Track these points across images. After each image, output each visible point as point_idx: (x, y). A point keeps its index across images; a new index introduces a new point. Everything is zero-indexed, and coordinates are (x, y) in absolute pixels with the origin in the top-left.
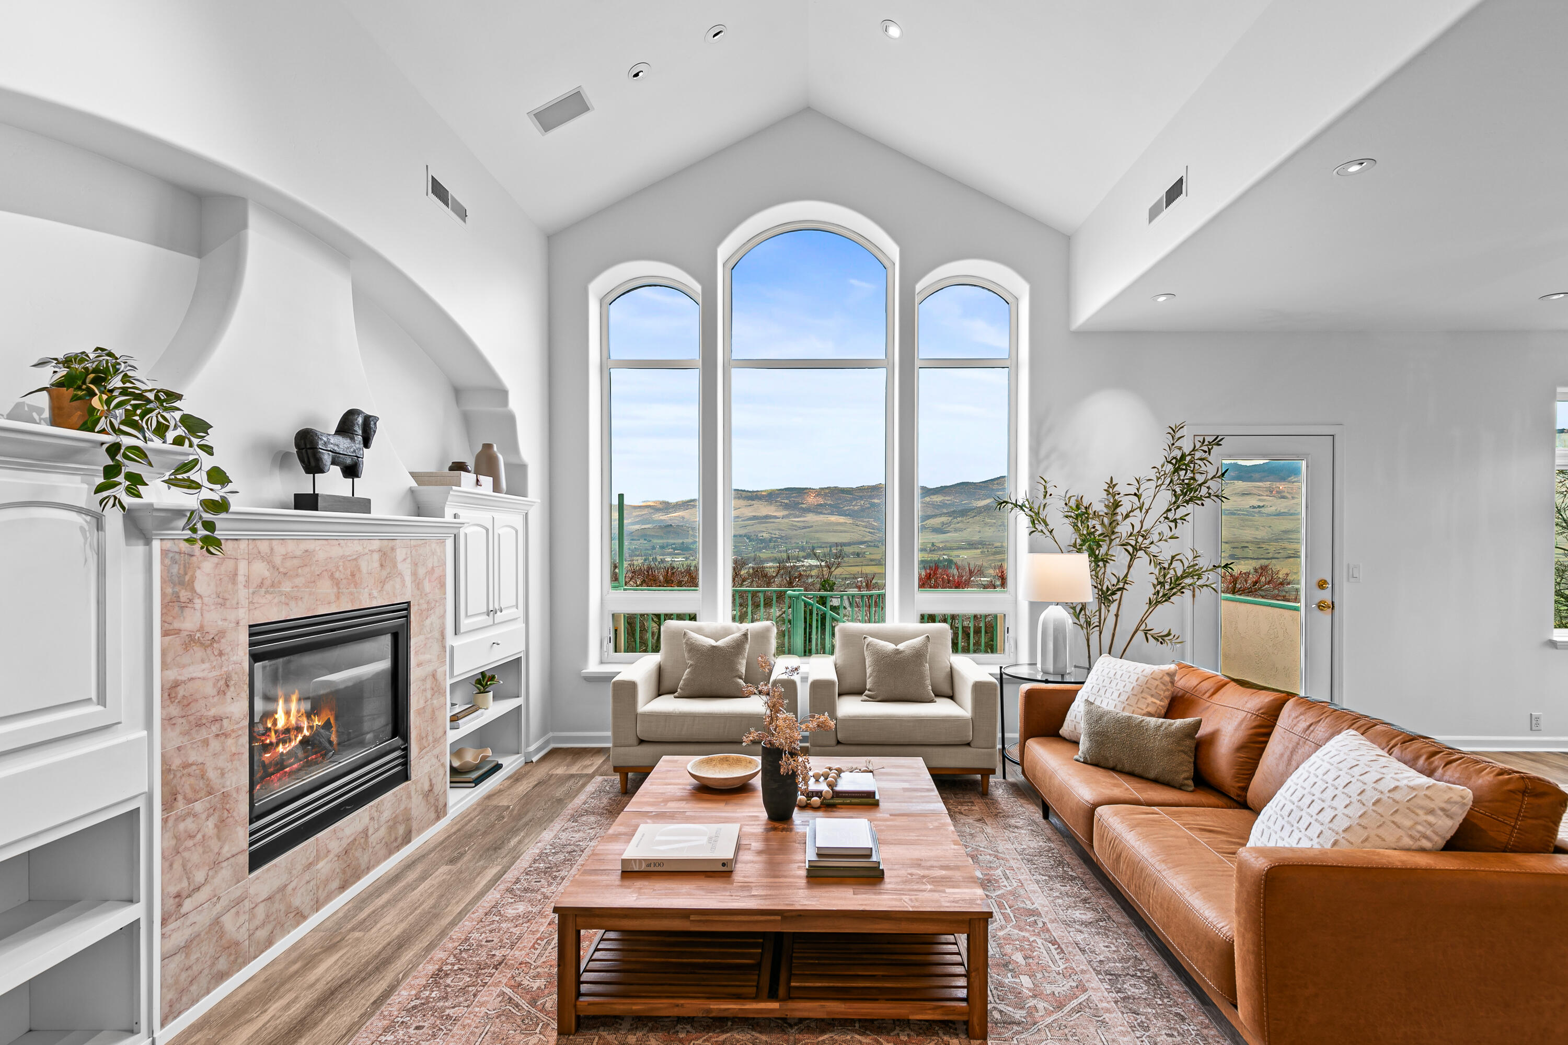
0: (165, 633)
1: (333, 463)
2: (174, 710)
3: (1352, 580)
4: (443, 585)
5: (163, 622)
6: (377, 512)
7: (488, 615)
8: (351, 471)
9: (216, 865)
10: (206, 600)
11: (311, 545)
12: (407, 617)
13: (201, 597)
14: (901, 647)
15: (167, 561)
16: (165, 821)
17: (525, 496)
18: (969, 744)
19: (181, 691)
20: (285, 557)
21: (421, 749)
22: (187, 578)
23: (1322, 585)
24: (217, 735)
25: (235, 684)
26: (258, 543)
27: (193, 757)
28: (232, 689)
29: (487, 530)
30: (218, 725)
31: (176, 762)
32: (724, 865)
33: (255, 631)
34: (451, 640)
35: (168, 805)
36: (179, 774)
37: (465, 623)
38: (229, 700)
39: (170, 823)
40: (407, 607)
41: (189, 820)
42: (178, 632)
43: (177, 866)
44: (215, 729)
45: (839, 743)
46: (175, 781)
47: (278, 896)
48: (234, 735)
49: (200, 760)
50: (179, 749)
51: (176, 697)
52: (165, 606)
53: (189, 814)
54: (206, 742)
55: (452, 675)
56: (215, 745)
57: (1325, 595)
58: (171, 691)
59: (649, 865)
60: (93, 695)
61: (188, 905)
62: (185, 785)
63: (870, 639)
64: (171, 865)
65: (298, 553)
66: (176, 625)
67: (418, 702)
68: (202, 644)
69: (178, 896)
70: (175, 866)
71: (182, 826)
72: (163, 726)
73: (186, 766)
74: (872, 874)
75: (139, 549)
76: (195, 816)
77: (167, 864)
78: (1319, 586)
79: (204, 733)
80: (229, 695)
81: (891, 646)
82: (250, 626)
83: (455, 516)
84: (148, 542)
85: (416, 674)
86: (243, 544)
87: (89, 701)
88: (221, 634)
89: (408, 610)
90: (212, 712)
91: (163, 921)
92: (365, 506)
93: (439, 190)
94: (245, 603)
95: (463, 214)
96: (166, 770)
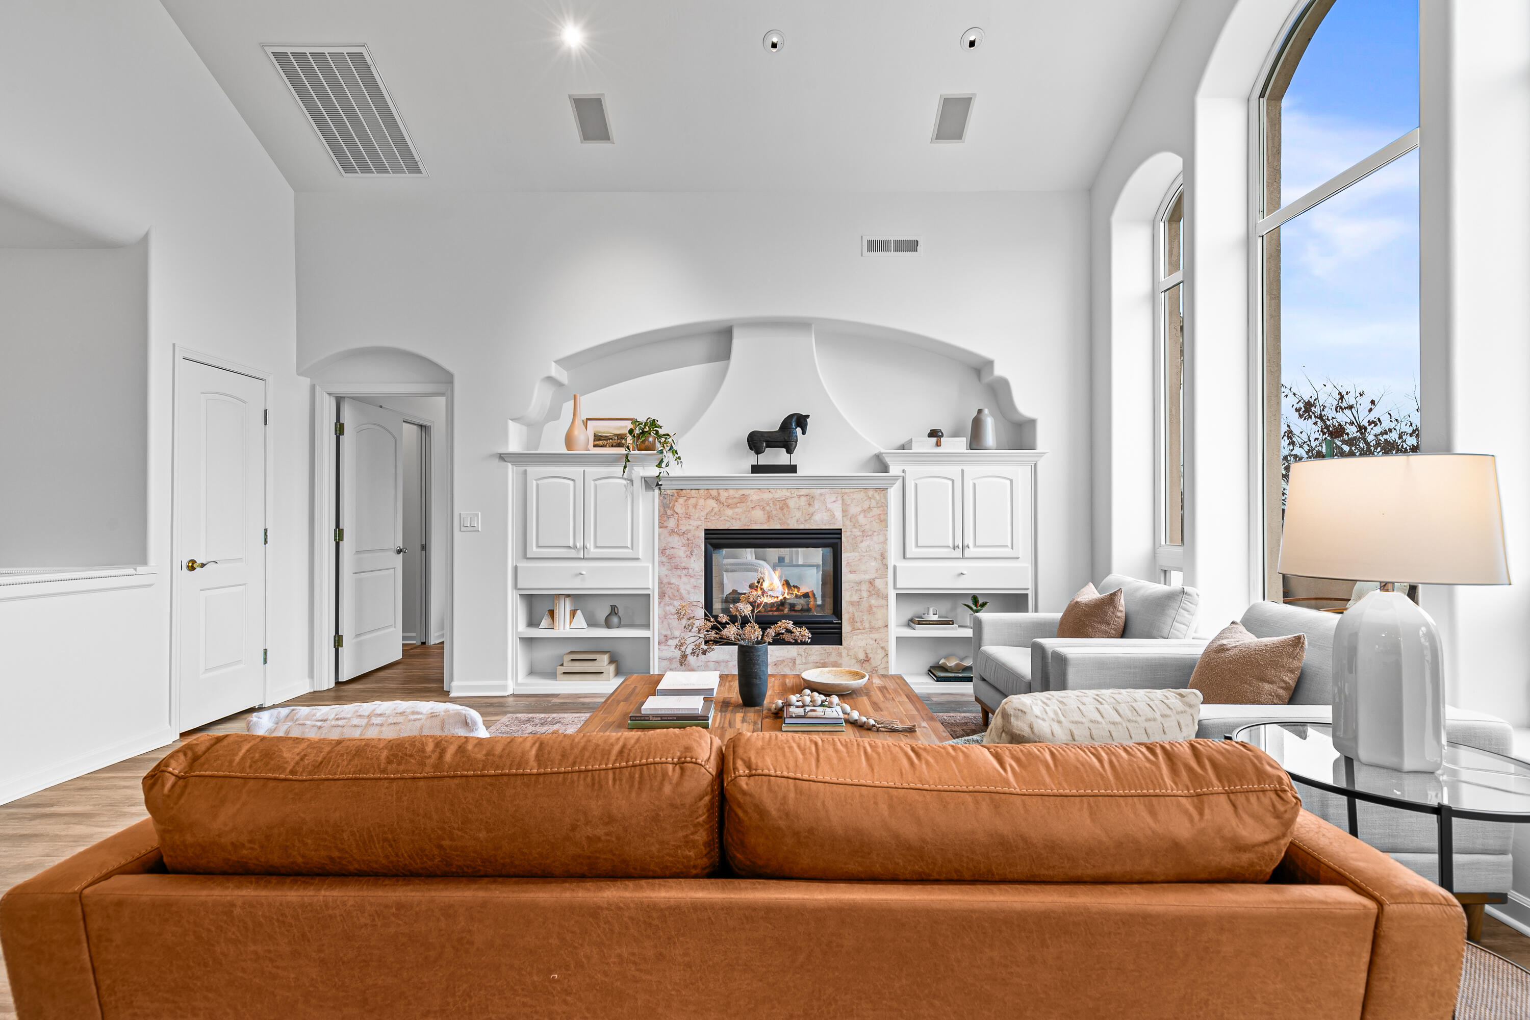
0: (660, 527)
1: (768, 446)
2: (664, 559)
4: (883, 521)
5: (659, 522)
7: (954, 548)
8: (790, 450)
10: (680, 515)
11: (746, 492)
13: (677, 514)
15: (661, 498)
16: (660, 603)
17: (1033, 448)
19: (668, 552)
20: (728, 498)
21: (854, 629)
22: (671, 505)
24: (686, 575)
25: (696, 555)
26: (710, 491)
27: (673, 581)
28: (694, 556)
29: (953, 481)
30: (686, 571)
31: (665, 581)
33: (708, 532)
34: (895, 560)
35: (662, 595)
36: (666, 586)
37: (912, 550)
38: (692, 561)
39: (662, 605)
40: (838, 533)
41: (671, 607)
42: (666, 527)
44: (685, 572)
46: (664, 589)
47: (723, 664)
48: (695, 577)
49: (677, 583)
50: (666, 575)
51: (665, 554)
52: (660, 516)
53: (671, 604)
54: (680, 577)
55: (895, 587)
56: (684, 579)
58: (663, 552)
60: (629, 545)
62: (669, 592)
64: (662, 622)
65: (737, 496)
66: (665, 524)
67: (851, 596)
68: (678, 534)
69: (665, 636)
70: (664, 623)
71: (667, 608)
72: (659, 565)
73: (669, 583)
75: (651, 493)
76: (674, 606)
77: (661, 621)
79: (679, 572)
80: (692, 559)
82: (705, 530)
83: (904, 471)
84: (653, 490)
85: (847, 577)
86: (701, 492)
87: (627, 547)
88: (689, 531)
89: (841, 534)
90: (683, 564)
91: (659, 643)
92: (792, 469)
93: (875, 246)
94: (703, 518)
95: (912, 246)
96: (660, 583)
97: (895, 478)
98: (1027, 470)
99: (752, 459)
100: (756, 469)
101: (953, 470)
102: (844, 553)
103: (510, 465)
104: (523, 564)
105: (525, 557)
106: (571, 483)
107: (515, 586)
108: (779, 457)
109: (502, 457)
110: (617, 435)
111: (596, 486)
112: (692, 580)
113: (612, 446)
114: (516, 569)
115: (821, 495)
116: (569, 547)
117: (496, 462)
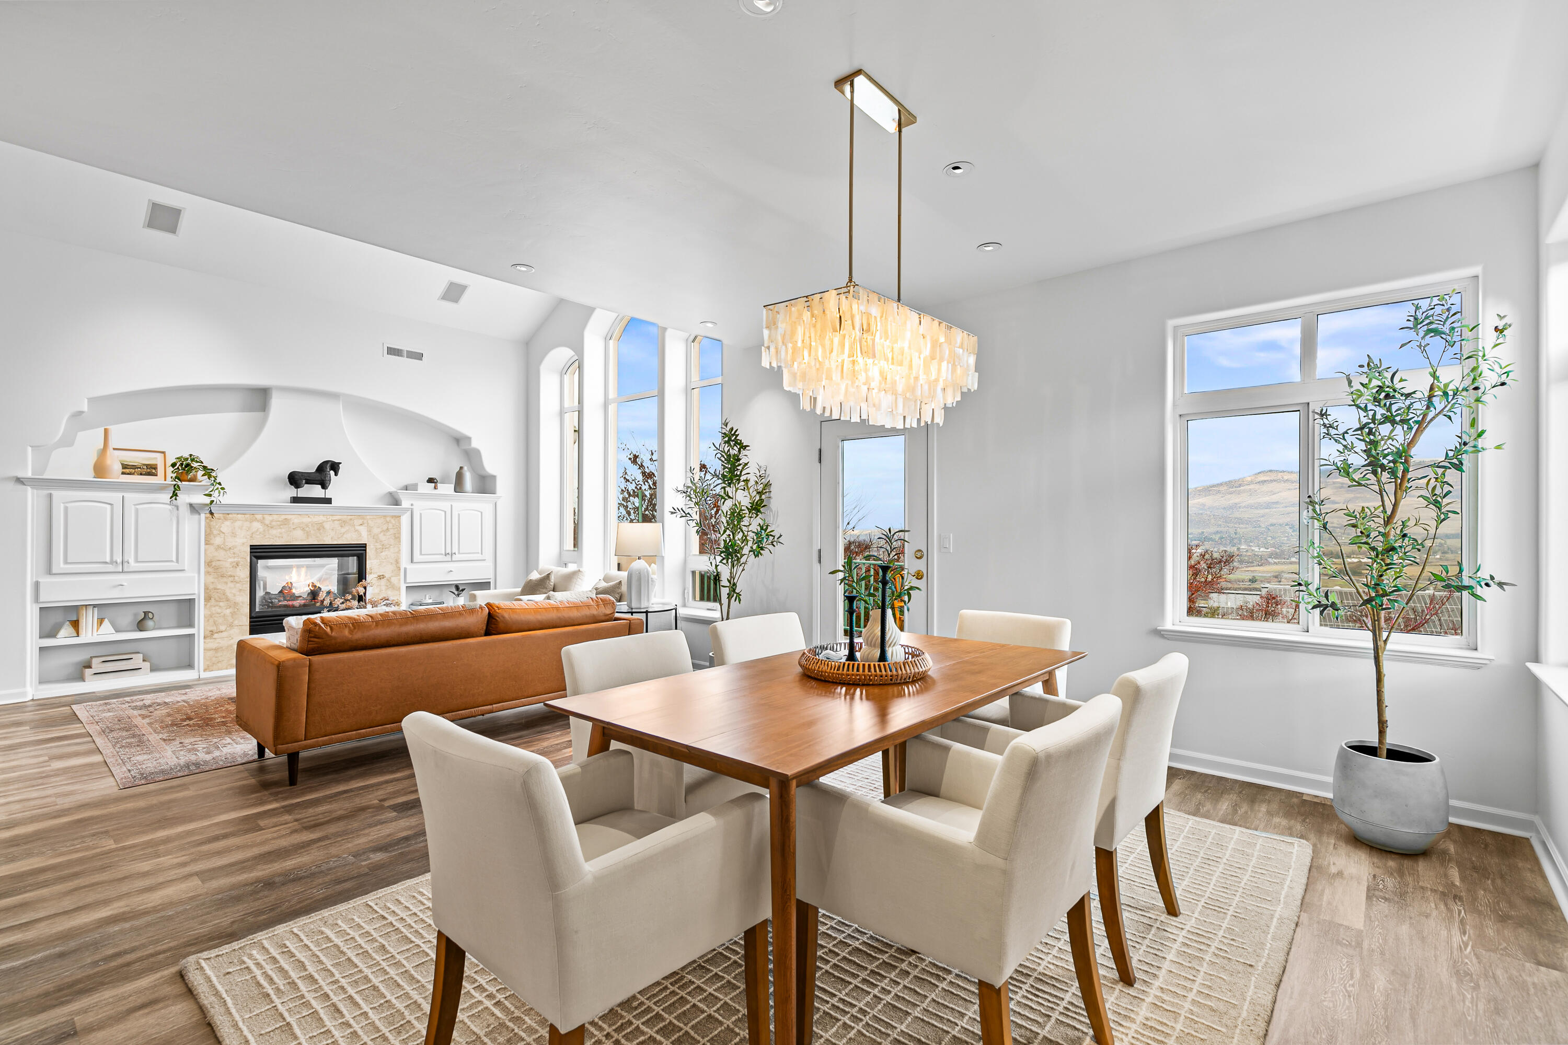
0: (206, 544)
1: (307, 483)
2: (210, 570)
4: (397, 537)
5: (206, 540)
6: (337, 504)
7: (445, 556)
8: (324, 487)
9: (231, 626)
10: (226, 535)
11: (289, 517)
12: (365, 550)
13: (223, 533)
15: (207, 521)
16: (205, 605)
17: (494, 494)
19: (214, 564)
20: (272, 521)
24: (232, 582)
25: (241, 565)
26: (256, 515)
27: (219, 587)
29: (446, 512)
30: (232, 578)
31: (211, 587)
33: (253, 548)
34: (406, 565)
35: (208, 599)
36: (212, 591)
37: (419, 558)
39: (208, 606)
40: (364, 546)
41: (217, 608)
42: (212, 544)
43: (211, 621)
46: (210, 593)
48: (240, 583)
49: (223, 589)
50: (212, 583)
51: (211, 565)
52: (206, 535)
53: (217, 606)
54: (226, 583)
55: (405, 582)
56: (232, 585)
58: (209, 564)
60: (174, 559)
61: (216, 636)
62: (216, 595)
64: (209, 620)
65: (279, 520)
66: (212, 542)
68: (224, 549)
69: (212, 631)
71: (213, 609)
72: (205, 575)
73: (215, 589)
75: (196, 517)
76: (220, 607)
77: (207, 619)
79: (225, 579)
80: (238, 569)
82: (251, 546)
83: (412, 505)
84: (200, 514)
86: (246, 516)
87: (172, 561)
88: (235, 547)
89: (366, 547)
90: (229, 573)
91: (205, 638)
92: (328, 501)
93: (392, 351)
94: (248, 537)
95: (419, 356)
96: (206, 588)
97: (406, 510)
98: (491, 506)
99: (292, 492)
100: (295, 500)
101: (445, 505)
102: (370, 559)
103: (29, 488)
104: (45, 580)
105: (49, 572)
106: (108, 507)
107: (36, 599)
108: (315, 491)
109: (19, 481)
110: (147, 465)
111: (137, 511)
112: (238, 585)
113: (141, 474)
114: (37, 585)
115: (351, 519)
116: (106, 563)
117: (11, 485)
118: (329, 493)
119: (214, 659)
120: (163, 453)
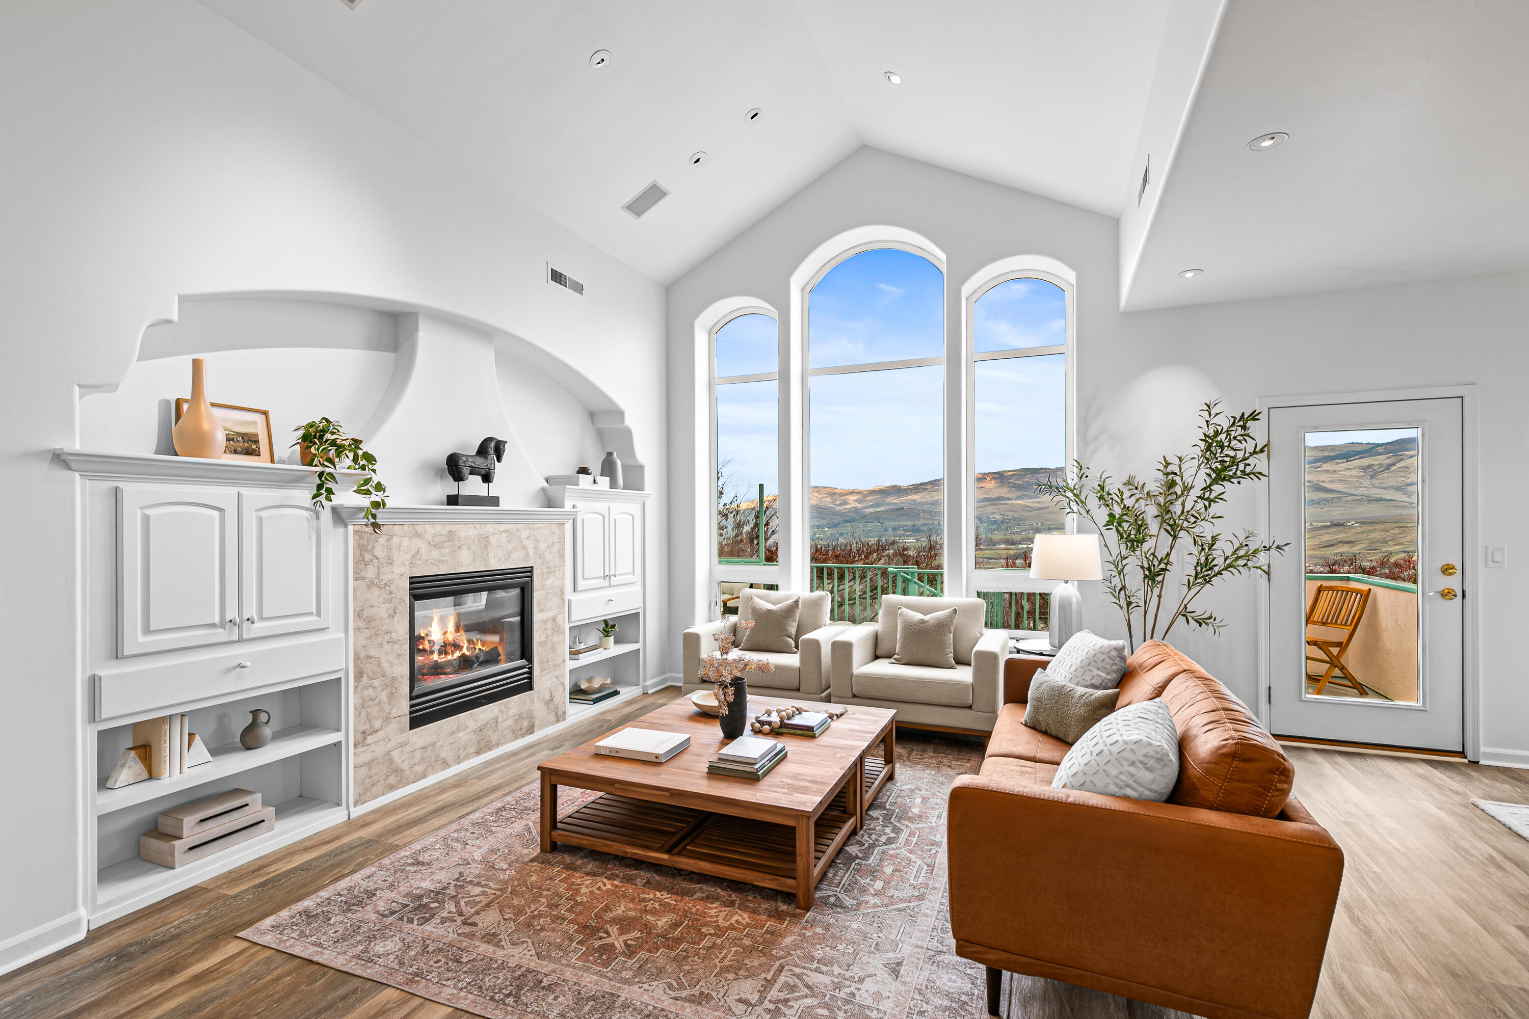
0: (356, 579)
1: (471, 473)
2: (361, 624)
3: (1491, 564)
4: (562, 556)
5: (355, 572)
6: (503, 505)
7: (604, 579)
8: (487, 478)
9: (387, 719)
10: (381, 561)
11: (452, 528)
12: (531, 577)
13: (377, 558)
14: (927, 618)
15: (357, 537)
16: (356, 687)
17: (642, 490)
18: (970, 707)
19: (365, 614)
20: (435, 535)
21: (543, 670)
22: (369, 547)
23: (1447, 570)
24: (388, 642)
25: (400, 612)
26: (416, 526)
27: (373, 652)
28: (398, 615)
29: (604, 517)
30: (389, 636)
31: (362, 654)
32: (657, 757)
33: (413, 581)
34: (569, 594)
35: (358, 678)
36: (364, 662)
37: (581, 584)
38: (396, 622)
39: (359, 689)
40: (530, 570)
41: (371, 690)
42: (364, 578)
43: (363, 714)
44: (387, 637)
45: (855, 696)
46: (361, 666)
47: (430, 748)
48: (399, 643)
49: (377, 655)
50: (364, 646)
51: (362, 616)
52: (356, 563)
53: (370, 686)
54: (381, 645)
55: (569, 621)
56: (387, 647)
57: (1453, 582)
58: (359, 613)
59: (611, 752)
60: (314, 611)
61: (370, 739)
62: (369, 668)
63: (904, 609)
64: (359, 714)
65: (444, 532)
66: (363, 574)
67: (540, 636)
68: (379, 587)
69: (364, 733)
70: (362, 715)
71: (366, 692)
72: (355, 634)
73: (368, 657)
74: (752, 777)
75: (341, 530)
76: (374, 688)
77: (357, 713)
78: (1443, 572)
79: (380, 639)
80: (396, 618)
81: (919, 616)
82: (410, 578)
83: (574, 507)
84: (346, 526)
85: (538, 616)
86: (406, 527)
87: (311, 613)
88: (391, 581)
89: (531, 572)
90: (385, 628)
91: (355, 746)
92: (494, 501)
93: (557, 277)
94: (407, 563)
95: (581, 288)
96: (357, 658)
97: (568, 514)
98: (640, 508)
99: (451, 487)
100: (453, 500)
101: (602, 506)
102: (537, 590)
103: (77, 475)
104: (108, 671)
105: (117, 653)
106: (216, 514)
107: (93, 715)
108: (473, 486)
109: (60, 459)
110: (243, 435)
111: (260, 520)
112: (396, 647)
113: (236, 452)
114: (94, 684)
115: (518, 530)
116: (213, 625)
117: (44, 470)
118: (494, 489)
119: (367, 781)
120: (265, 413)
